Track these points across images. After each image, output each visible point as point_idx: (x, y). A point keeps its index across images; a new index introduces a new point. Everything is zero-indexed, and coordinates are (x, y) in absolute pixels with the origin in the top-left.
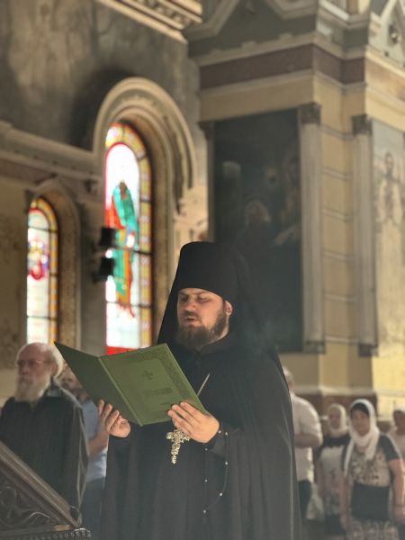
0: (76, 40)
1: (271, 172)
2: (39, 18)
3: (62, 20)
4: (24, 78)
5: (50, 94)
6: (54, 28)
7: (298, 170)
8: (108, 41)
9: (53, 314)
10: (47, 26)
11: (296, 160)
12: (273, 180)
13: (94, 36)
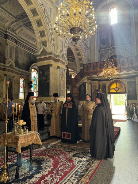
0: (27, 58)
1: (46, 73)
2: (22, 55)
3: (25, 55)
4: (20, 62)
5: (23, 64)
6: (24, 56)
7: (49, 73)
8: (32, 58)
9: (24, 92)
10: (23, 56)
11: (49, 71)
12: (46, 74)
13: (30, 57)
